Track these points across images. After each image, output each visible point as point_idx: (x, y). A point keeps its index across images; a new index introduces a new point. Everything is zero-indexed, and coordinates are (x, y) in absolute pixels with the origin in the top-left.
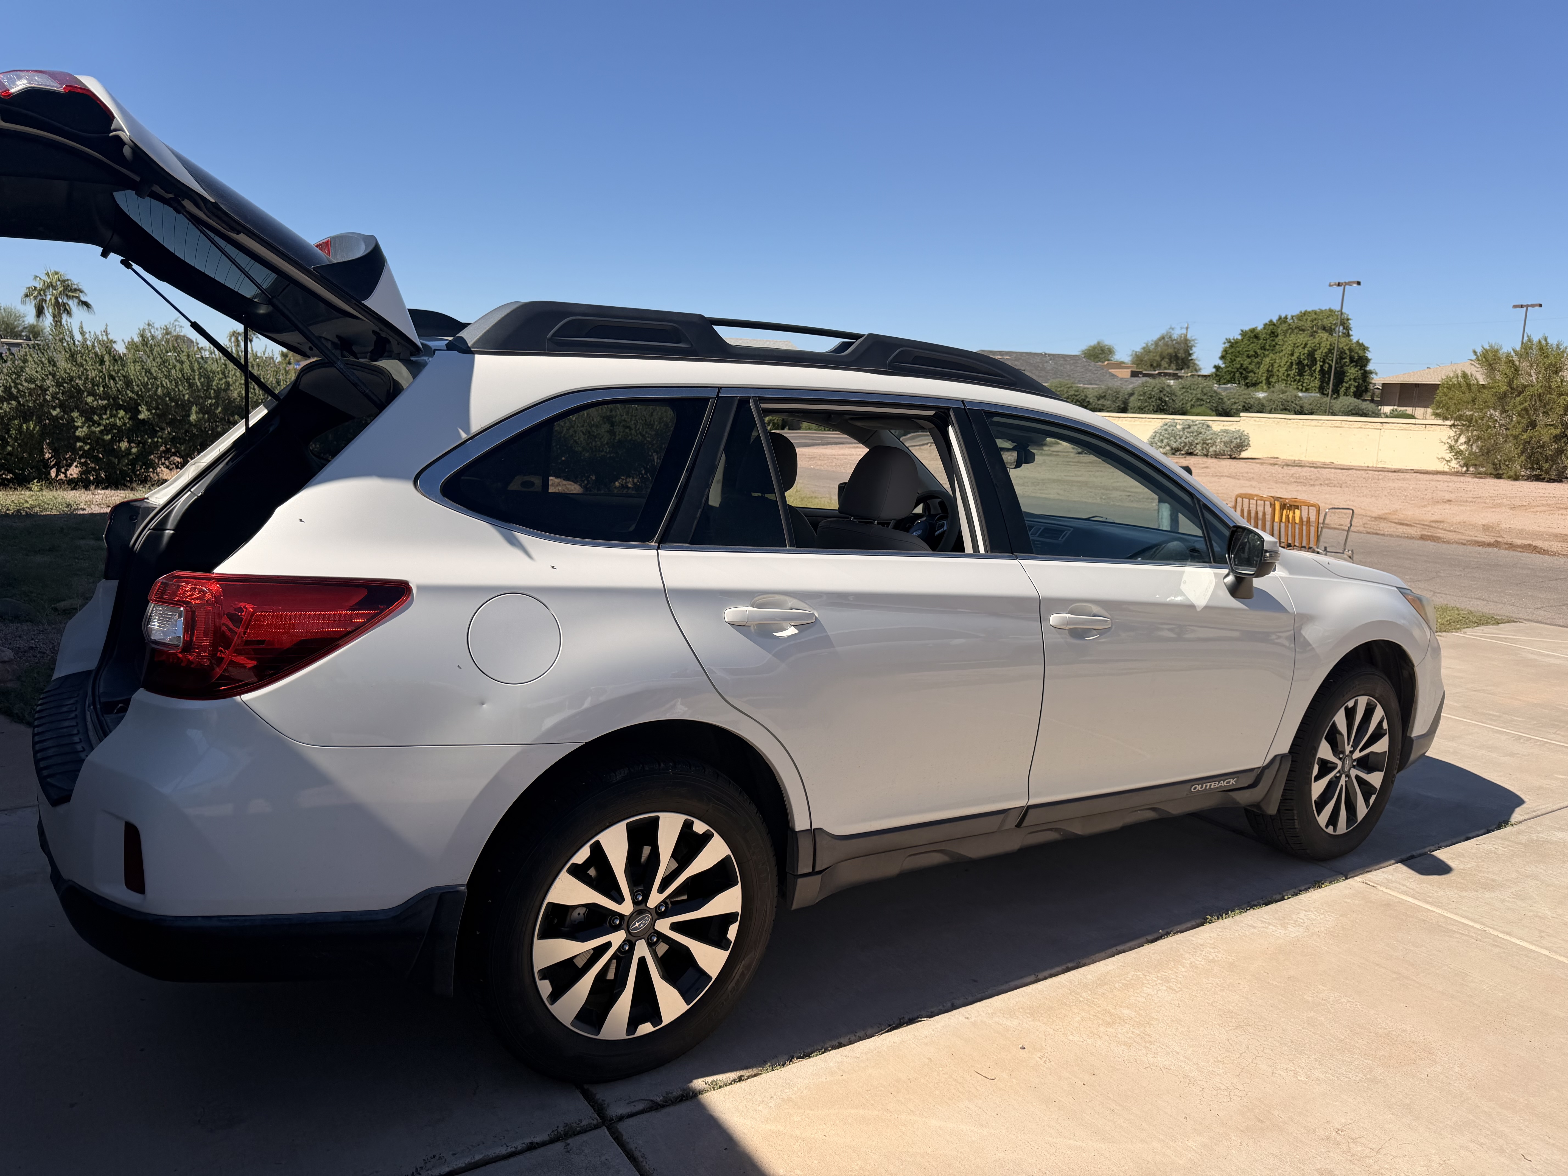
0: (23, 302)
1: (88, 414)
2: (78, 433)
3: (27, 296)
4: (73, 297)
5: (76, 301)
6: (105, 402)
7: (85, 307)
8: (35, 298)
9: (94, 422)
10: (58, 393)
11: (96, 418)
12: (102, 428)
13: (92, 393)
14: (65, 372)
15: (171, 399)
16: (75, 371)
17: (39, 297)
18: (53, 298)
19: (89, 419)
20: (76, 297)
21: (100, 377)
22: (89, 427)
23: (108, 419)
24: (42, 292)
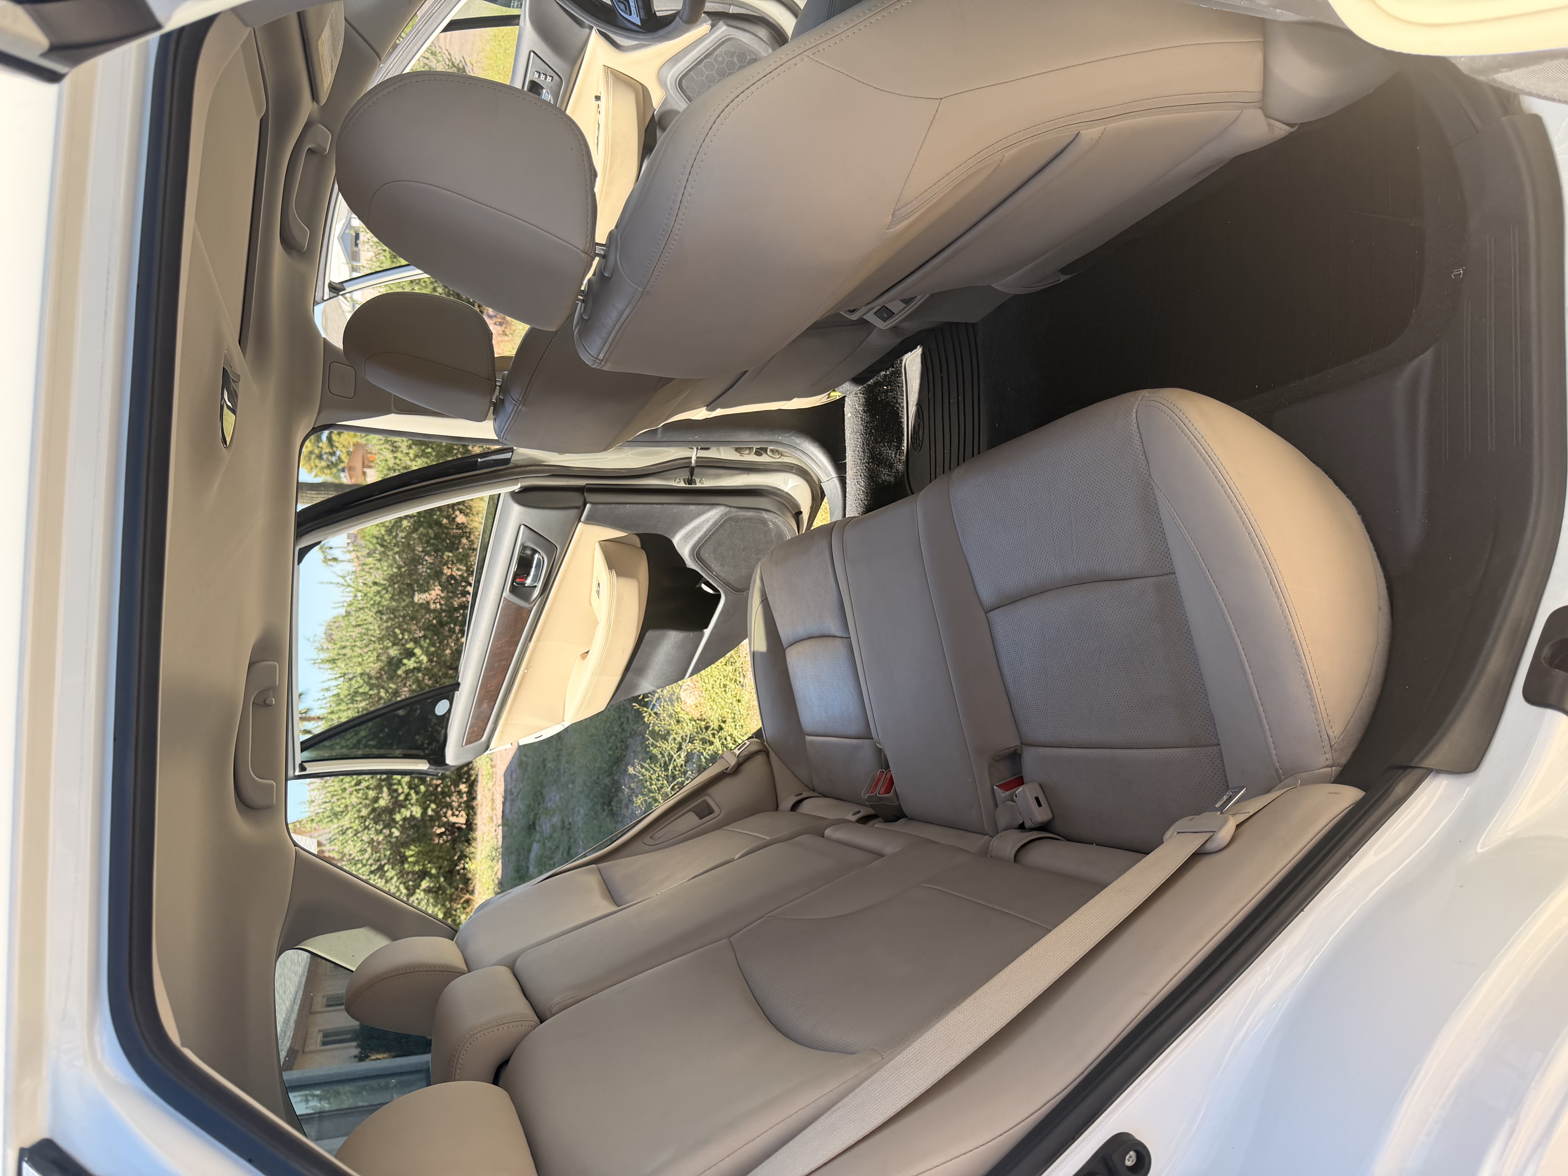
1: (397, 805)
2: (418, 815)
6: (385, 789)
9: (406, 799)
10: (376, 830)
11: (401, 798)
12: (412, 792)
13: (376, 800)
14: (354, 822)
15: (382, 731)
16: (352, 814)
19: (402, 805)
21: (358, 793)
22: (412, 805)
23: (403, 788)
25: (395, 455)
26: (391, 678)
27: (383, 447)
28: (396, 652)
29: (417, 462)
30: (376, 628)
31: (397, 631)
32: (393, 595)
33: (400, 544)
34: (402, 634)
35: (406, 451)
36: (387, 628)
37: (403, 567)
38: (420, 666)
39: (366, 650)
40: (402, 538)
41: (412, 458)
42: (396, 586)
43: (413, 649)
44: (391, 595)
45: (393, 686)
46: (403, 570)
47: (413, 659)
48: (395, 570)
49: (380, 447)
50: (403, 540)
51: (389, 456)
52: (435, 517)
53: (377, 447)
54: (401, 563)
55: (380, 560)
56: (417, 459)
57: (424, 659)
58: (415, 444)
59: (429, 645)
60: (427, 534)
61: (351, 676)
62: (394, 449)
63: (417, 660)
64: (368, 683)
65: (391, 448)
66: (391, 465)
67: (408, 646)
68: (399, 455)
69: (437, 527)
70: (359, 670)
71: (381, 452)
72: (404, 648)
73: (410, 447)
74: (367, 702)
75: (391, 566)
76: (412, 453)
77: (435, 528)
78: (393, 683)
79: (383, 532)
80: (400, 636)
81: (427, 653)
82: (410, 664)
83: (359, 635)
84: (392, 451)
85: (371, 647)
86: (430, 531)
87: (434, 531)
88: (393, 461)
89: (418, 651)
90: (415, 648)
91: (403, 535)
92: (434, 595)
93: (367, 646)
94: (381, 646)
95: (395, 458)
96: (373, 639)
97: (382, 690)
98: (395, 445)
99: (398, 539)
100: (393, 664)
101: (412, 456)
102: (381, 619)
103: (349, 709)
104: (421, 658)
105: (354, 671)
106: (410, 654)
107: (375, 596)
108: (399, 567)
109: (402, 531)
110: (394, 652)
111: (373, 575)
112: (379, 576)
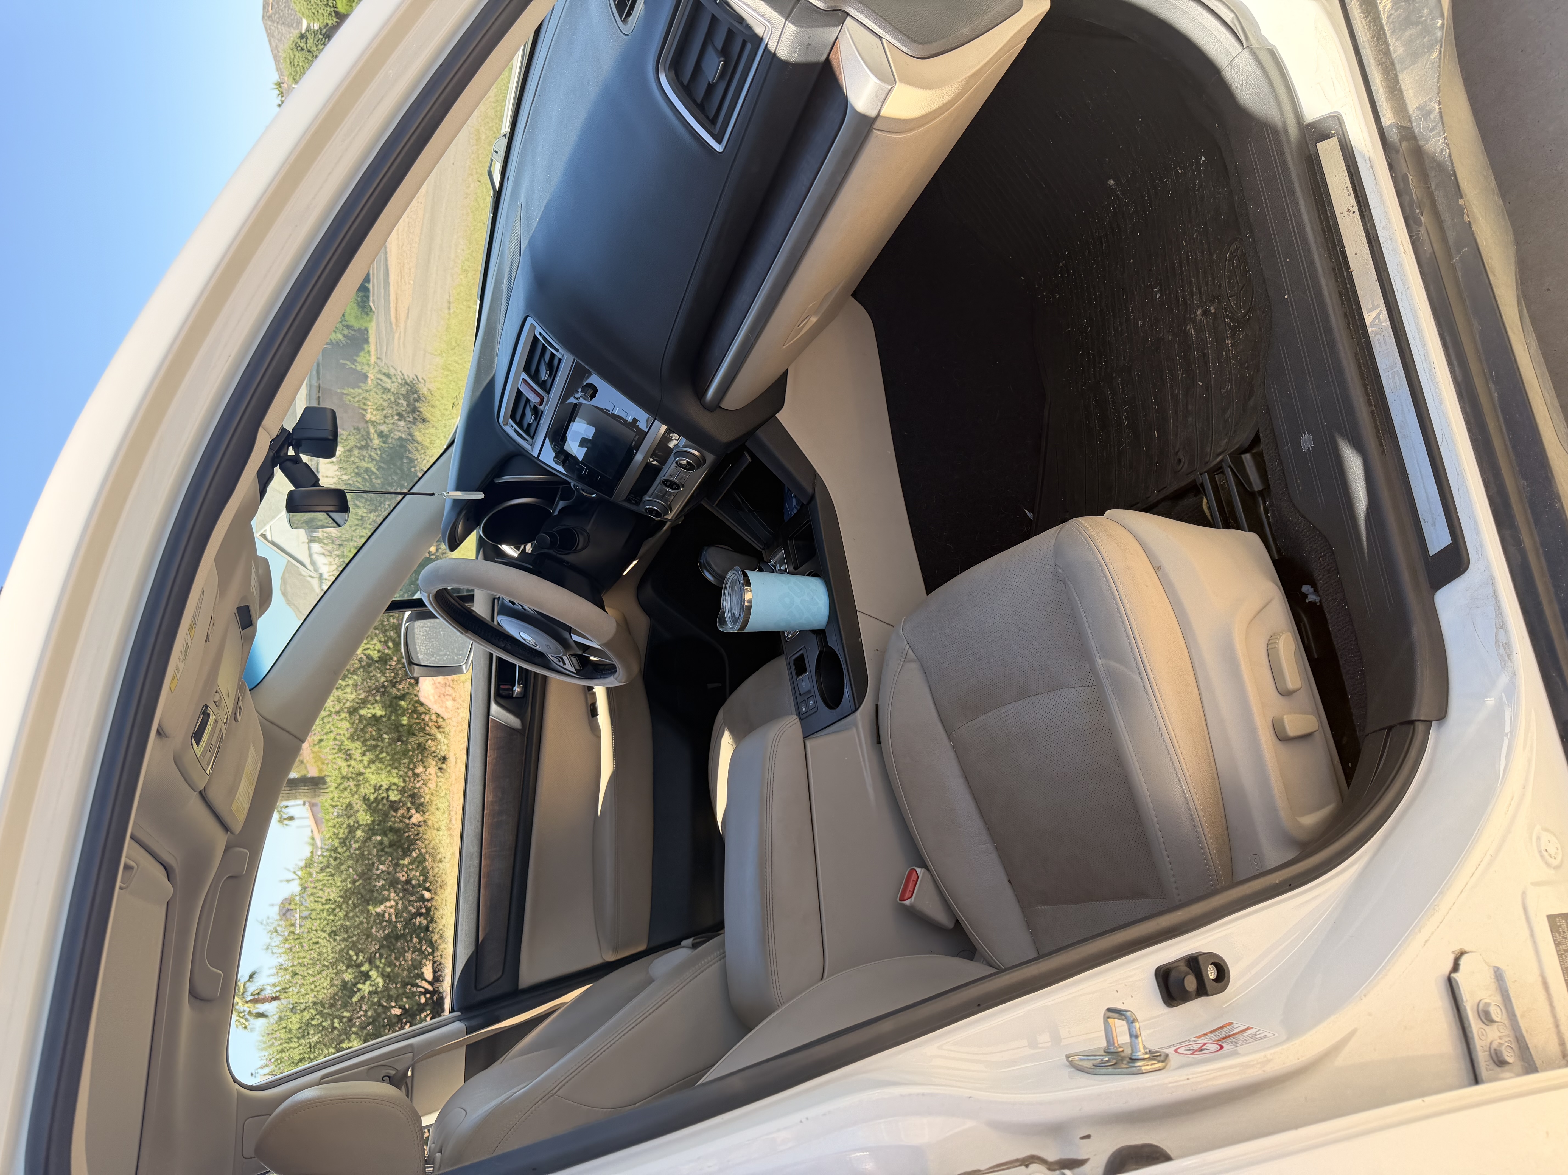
0: (252, 1030)
3: (246, 1027)
4: (244, 987)
5: (248, 984)
7: (255, 976)
8: (247, 1020)
17: (247, 1016)
18: (246, 1005)
20: (245, 985)
24: (241, 1015)
25: (349, 763)
26: (345, 1006)
27: (336, 756)
28: (350, 976)
29: (370, 768)
30: (329, 949)
31: (351, 953)
32: (347, 913)
33: (354, 855)
34: (357, 955)
35: (359, 758)
36: (341, 950)
37: (358, 880)
38: (376, 989)
39: (318, 977)
40: (356, 849)
41: (366, 765)
42: (350, 902)
43: (368, 972)
44: (345, 913)
45: (347, 1014)
46: (357, 884)
47: (368, 983)
48: (349, 886)
49: (333, 756)
50: (357, 852)
51: (343, 764)
52: (390, 823)
53: (330, 757)
54: (355, 877)
55: (332, 875)
56: (371, 765)
57: (380, 981)
58: (368, 750)
59: (385, 965)
60: (381, 843)
61: (303, 1006)
62: (348, 757)
63: (373, 983)
64: (320, 1013)
65: (344, 756)
66: (344, 774)
67: (363, 969)
68: (353, 763)
69: (391, 834)
70: (311, 998)
71: (334, 761)
72: (358, 970)
73: (364, 754)
74: (320, 1035)
75: (345, 880)
76: (366, 759)
77: (390, 835)
78: (347, 1011)
79: (336, 845)
80: (355, 958)
81: (383, 975)
82: (366, 988)
83: (311, 962)
84: (346, 759)
85: (324, 974)
86: (385, 839)
87: (388, 838)
88: (346, 769)
89: (373, 974)
90: (371, 970)
91: (357, 845)
92: (388, 908)
93: (320, 973)
94: (335, 971)
95: (349, 766)
96: (326, 964)
97: (336, 1021)
98: (349, 752)
99: (352, 851)
100: (348, 989)
101: (365, 763)
102: (335, 940)
103: (300, 1045)
104: (376, 981)
105: (306, 1001)
106: (366, 976)
107: (329, 915)
108: (354, 882)
109: (356, 842)
110: (348, 976)
111: (327, 892)
112: (333, 894)
